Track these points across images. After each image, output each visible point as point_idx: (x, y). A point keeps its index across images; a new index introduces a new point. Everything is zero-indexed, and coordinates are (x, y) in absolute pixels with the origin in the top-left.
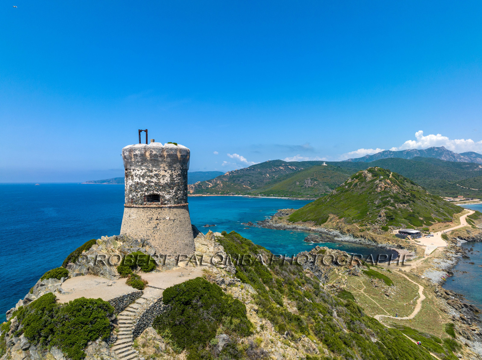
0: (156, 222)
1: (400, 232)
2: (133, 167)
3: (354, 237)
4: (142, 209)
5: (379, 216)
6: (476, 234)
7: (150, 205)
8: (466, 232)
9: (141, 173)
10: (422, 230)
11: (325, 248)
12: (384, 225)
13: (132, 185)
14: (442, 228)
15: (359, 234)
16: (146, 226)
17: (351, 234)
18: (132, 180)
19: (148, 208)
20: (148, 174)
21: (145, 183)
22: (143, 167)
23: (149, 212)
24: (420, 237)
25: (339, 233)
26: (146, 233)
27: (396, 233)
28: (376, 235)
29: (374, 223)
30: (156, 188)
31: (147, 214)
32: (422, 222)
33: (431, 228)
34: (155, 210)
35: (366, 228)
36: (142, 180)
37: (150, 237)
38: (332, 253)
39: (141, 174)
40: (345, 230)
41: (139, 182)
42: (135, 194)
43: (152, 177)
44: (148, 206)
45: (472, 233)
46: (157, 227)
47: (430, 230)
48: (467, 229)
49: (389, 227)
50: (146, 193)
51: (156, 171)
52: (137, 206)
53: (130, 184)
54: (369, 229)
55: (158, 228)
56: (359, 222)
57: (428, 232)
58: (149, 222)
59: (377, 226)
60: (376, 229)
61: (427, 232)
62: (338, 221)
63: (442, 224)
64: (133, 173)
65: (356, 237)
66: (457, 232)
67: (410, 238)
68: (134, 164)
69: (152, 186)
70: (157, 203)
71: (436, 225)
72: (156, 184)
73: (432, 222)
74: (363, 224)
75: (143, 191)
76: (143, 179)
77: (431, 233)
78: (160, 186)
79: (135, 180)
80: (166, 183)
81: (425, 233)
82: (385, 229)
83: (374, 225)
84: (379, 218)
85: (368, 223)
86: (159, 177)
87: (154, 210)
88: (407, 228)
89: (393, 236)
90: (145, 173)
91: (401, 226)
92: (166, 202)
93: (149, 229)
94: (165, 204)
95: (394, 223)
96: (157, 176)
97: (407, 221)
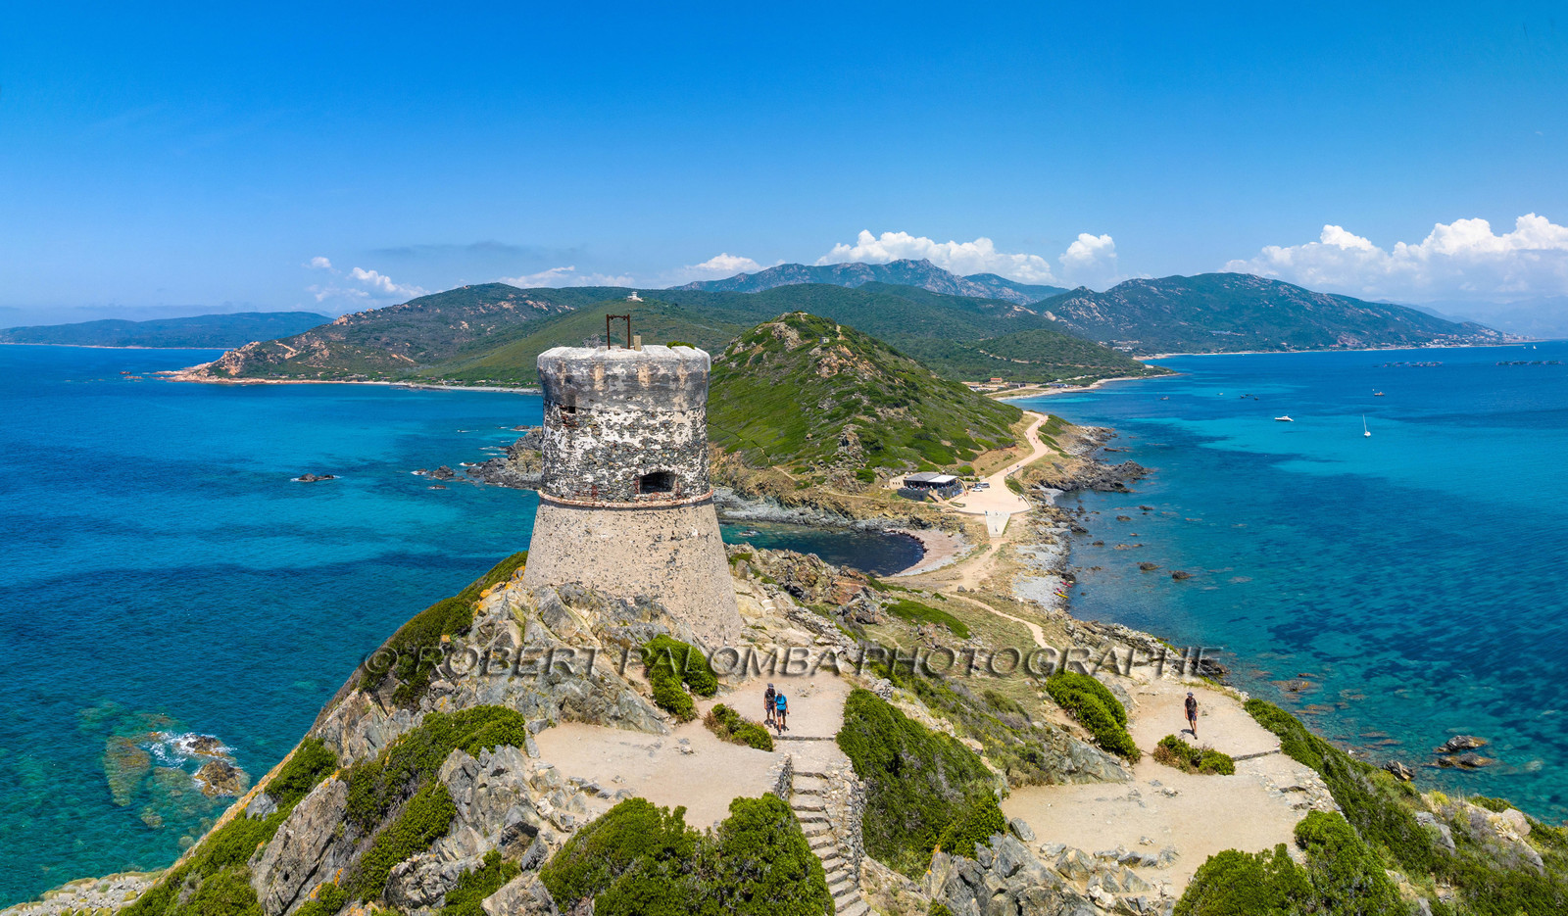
0: (667, 547)
1: (907, 483)
2: (600, 405)
3: (781, 505)
4: (632, 513)
5: (843, 442)
6: (1075, 471)
7: (651, 500)
8: (1053, 468)
9: (625, 420)
10: (957, 472)
11: (748, 548)
12: (862, 467)
13: (594, 450)
14: (1000, 465)
15: (796, 495)
16: (648, 560)
17: (771, 498)
18: (597, 436)
19: (649, 508)
20: (646, 423)
21: (639, 446)
22: (630, 406)
23: (651, 521)
24: (960, 493)
25: (733, 494)
26: (647, 580)
27: (899, 487)
28: (845, 494)
29: (831, 463)
30: (665, 458)
31: (647, 526)
32: (951, 451)
33: (975, 465)
34: (666, 515)
35: (813, 478)
36: (627, 438)
37: (661, 590)
38: (772, 561)
39: (626, 424)
40: (751, 484)
41: (620, 441)
42: (605, 472)
43: (654, 430)
44: (649, 504)
45: (1067, 468)
46: (674, 560)
47: (977, 472)
48: (1052, 460)
49: (876, 470)
50: (639, 470)
51: (664, 415)
52: (615, 505)
53: (588, 447)
54: (821, 481)
55: (678, 564)
56: (790, 461)
57: (973, 478)
58: (653, 547)
59: (843, 471)
60: (842, 478)
61: (971, 477)
62: (724, 459)
63: (996, 452)
64: (599, 420)
65: (790, 505)
66: (1035, 471)
67: (936, 497)
68: (604, 398)
69: (655, 451)
70: (665, 494)
71: (986, 458)
72: (665, 447)
73: (975, 451)
74: (802, 466)
75: (633, 465)
76: (632, 436)
77: (979, 477)
78: (673, 450)
79: (606, 438)
80: (686, 444)
81: (968, 480)
82: (866, 477)
83: (832, 467)
84: (842, 449)
85: (815, 463)
86: (671, 430)
87: (663, 514)
88: (919, 471)
89: (893, 496)
90: (638, 419)
91: (905, 466)
92: (687, 491)
93: (657, 566)
94: (686, 496)
95: (884, 458)
96: (666, 428)
97: (914, 452)
